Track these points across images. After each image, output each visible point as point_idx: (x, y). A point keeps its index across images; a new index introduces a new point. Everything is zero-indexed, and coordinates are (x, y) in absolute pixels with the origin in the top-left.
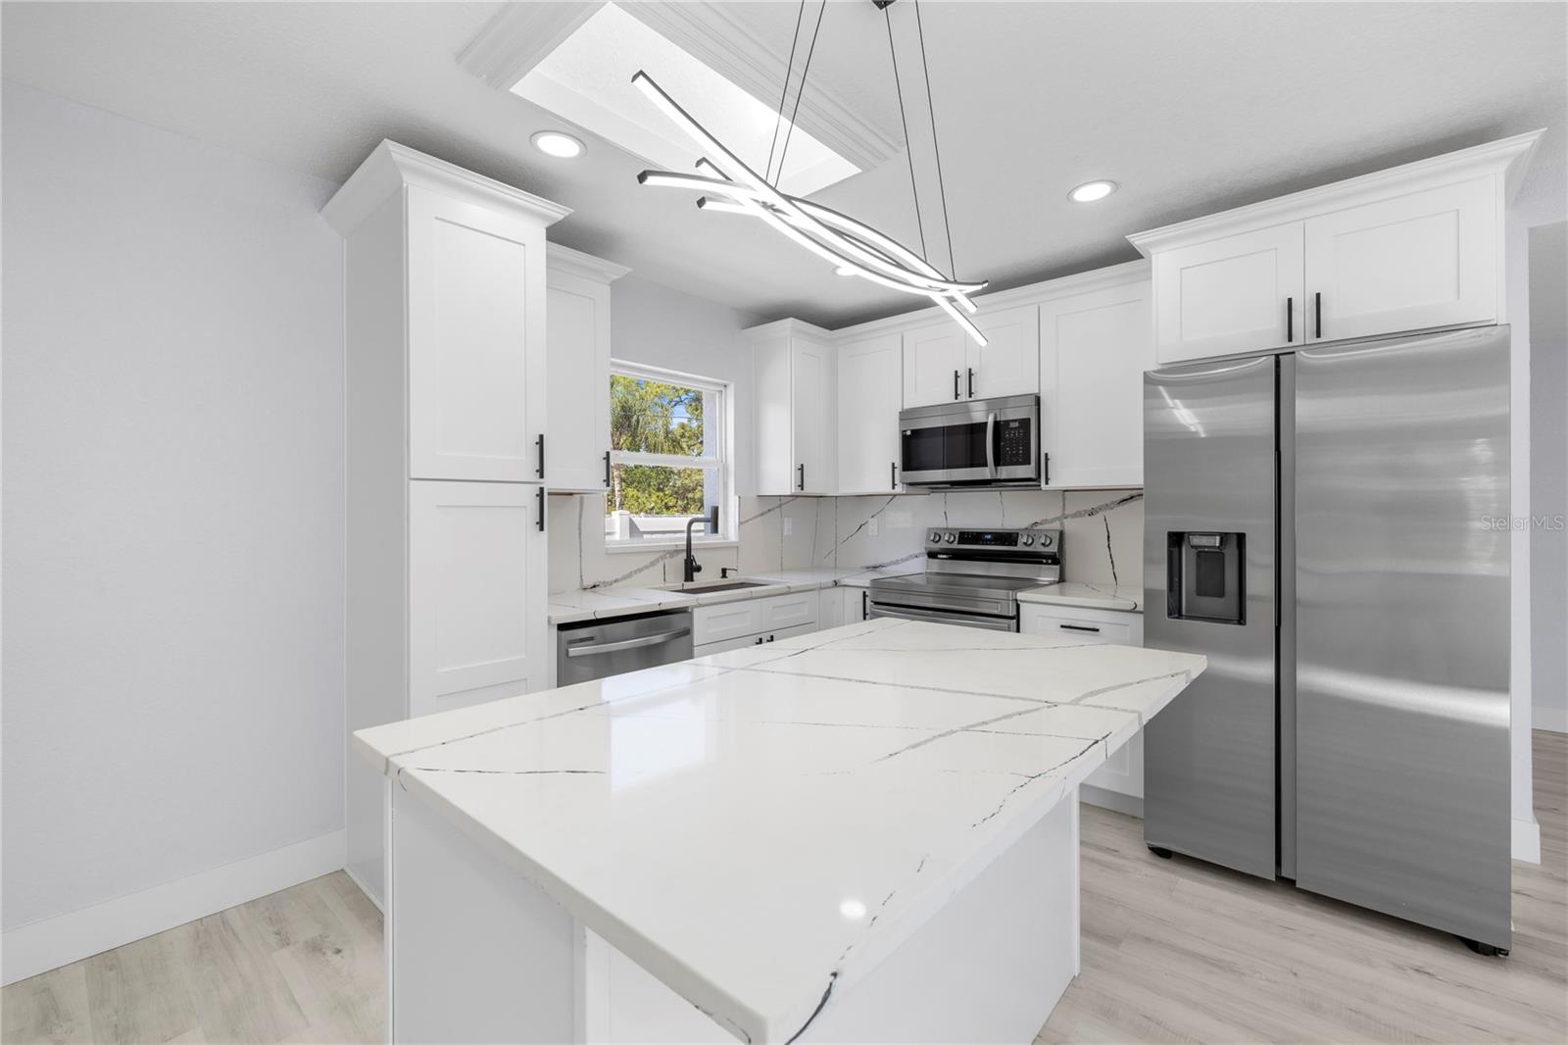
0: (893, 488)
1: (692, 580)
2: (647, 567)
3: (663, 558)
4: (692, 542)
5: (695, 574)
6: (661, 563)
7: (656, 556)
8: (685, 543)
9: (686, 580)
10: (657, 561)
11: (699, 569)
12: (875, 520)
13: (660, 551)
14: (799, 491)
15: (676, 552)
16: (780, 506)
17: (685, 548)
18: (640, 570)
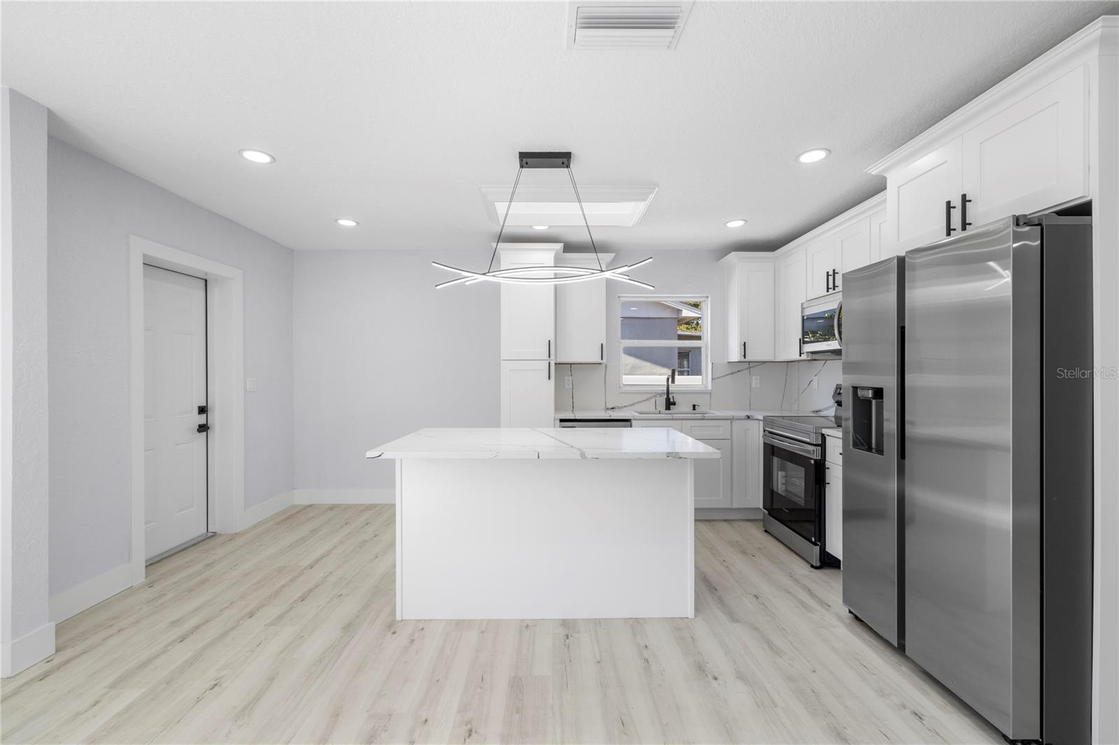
0: (800, 356)
1: (669, 409)
2: (644, 401)
3: (655, 396)
4: (670, 389)
5: (671, 406)
6: (653, 400)
7: (651, 395)
8: (666, 389)
9: (666, 409)
10: (651, 398)
11: (674, 404)
12: (816, 378)
13: (651, 393)
14: (743, 359)
15: (661, 394)
16: (750, 368)
17: (665, 392)
18: (641, 402)
